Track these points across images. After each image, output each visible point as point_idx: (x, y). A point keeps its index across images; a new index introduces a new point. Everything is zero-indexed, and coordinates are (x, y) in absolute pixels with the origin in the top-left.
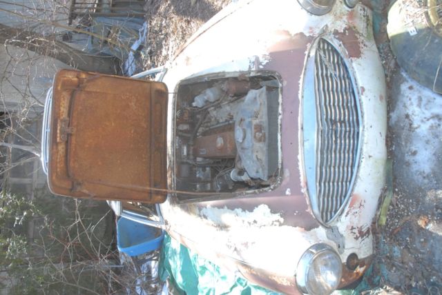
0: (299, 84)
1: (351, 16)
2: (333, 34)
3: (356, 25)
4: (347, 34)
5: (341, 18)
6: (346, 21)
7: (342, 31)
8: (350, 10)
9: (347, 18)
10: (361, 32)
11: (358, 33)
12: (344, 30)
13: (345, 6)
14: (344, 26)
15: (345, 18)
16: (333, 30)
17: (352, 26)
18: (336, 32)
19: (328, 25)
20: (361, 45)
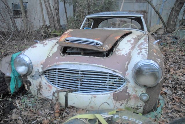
0: (101, 65)
1: (136, 97)
2: (127, 86)
3: (132, 100)
4: (126, 94)
5: (134, 91)
6: (133, 94)
7: (127, 91)
8: (139, 97)
9: (134, 95)
10: (128, 103)
11: (128, 101)
12: (128, 93)
13: (141, 93)
14: (130, 93)
15: (134, 93)
16: (128, 86)
17: (131, 97)
18: (127, 88)
19: (130, 83)
20: (121, 102)
